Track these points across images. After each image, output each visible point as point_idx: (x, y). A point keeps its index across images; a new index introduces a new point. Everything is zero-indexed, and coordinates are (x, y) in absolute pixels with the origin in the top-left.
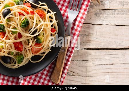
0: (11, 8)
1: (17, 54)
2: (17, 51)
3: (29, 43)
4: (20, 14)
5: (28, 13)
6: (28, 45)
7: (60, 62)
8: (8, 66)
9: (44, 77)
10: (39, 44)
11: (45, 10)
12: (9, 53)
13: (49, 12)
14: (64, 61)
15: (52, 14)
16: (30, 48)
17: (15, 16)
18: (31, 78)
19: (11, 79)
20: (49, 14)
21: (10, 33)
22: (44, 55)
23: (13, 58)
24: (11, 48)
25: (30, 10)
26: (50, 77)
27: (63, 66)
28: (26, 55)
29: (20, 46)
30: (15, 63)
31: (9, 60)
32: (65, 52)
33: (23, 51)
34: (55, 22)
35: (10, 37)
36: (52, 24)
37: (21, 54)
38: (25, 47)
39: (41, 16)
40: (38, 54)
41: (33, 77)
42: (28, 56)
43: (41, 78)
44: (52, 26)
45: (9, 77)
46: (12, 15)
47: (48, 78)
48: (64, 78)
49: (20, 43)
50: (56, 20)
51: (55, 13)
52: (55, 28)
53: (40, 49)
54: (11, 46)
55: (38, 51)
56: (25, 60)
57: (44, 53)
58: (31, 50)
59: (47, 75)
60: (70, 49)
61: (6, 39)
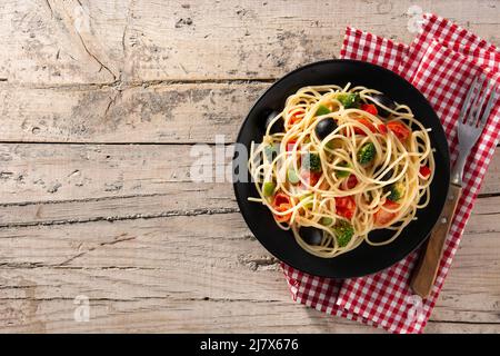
0: (333, 115)
1: (339, 224)
2: (341, 218)
3: (371, 199)
4: (359, 132)
5: (373, 129)
6: (369, 203)
7: (436, 249)
8: (315, 250)
9: (394, 281)
10: (394, 203)
11: (407, 121)
12: (322, 221)
13: (415, 128)
14: (445, 247)
15: (424, 133)
16: (372, 212)
17: (345, 135)
18: (363, 284)
19: (315, 283)
20: (416, 133)
21: (333, 174)
22: (401, 229)
23: (329, 235)
24: (329, 209)
25: (377, 122)
26: (409, 282)
27: (442, 256)
28: (359, 226)
29: (350, 206)
30: (331, 246)
31: (318, 239)
32: (448, 223)
33: (353, 219)
34: (429, 151)
35: (331, 184)
36: (424, 156)
37: (348, 225)
38: (362, 209)
39: (400, 136)
40: (387, 226)
41: (370, 281)
42: (363, 230)
43: (387, 283)
44: (422, 162)
45: (311, 278)
46: (338, 133)
47: (402, 285)
48: (440, 286)
49: (351, 198)
50: (432, 147)
51: (430, 130)
52: (428, 164)
53: (394, 215)
54: (328, 204)
55: (388, 220)
56: (354, 238)
57: (399, 224)
58: (371, 218)
59: (400, 278)
60: (459, 218)
61: (320, 187)
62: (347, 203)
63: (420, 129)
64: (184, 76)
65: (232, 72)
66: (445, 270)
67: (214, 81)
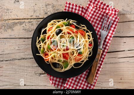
0: (61, 28)
1: (64, 62)
2: (65, 60)
4: (69, 33)
5: (73, 32)
6: (73, 55)
7: (95, 69)
8: (57, 70)
9: (82, 79)
10: (80, 55)
11: (85, 30)
12: (59, 61)
13: (87, 32)
14: (97, 68)
15: (90, 33)
16: (74, 58)
17: (65, 34)
18: (72, 80)
19: (58, 80)
20: (87, 33)
22: (83, 63)
23: (61, 65)
24: (61, 57)
25: (75, 30)
26: (87, 79)
27: (96, 71)
28: (70, 62)
29: (67, 56)
30: (62, 68)
31: (58, 66)
32: (98, 61)
33: (69, 60)
34: (91, 39)
35: (61, 49)
36: (90, 40)
37: (67, 62)
38: (71, 57)
39: (82, 34)
40: (79, 62)
41: (75, 79)
42: (72, 63)
43: (80, 79)
44: (89, 42)
45: (57, 78)
46: (62, 34)
47: (85, 80)
48: (96, 80)
49: (67, 53)
50: (92, 38)
51: (92, 32)
52: (91, 43)
53: (81, 59)
54: (60, 55)
55: (79, 60)
56: (69, 66)
57: (83, 61)
58: (74, 59)
59: (84, 78)
60: (102, 59)
61: (57, 50)
62: (66, 55)
63: (89, 32)
64: (17, 18)
65: (31, 16)
66: (98, 75)
67: (26, 19)
